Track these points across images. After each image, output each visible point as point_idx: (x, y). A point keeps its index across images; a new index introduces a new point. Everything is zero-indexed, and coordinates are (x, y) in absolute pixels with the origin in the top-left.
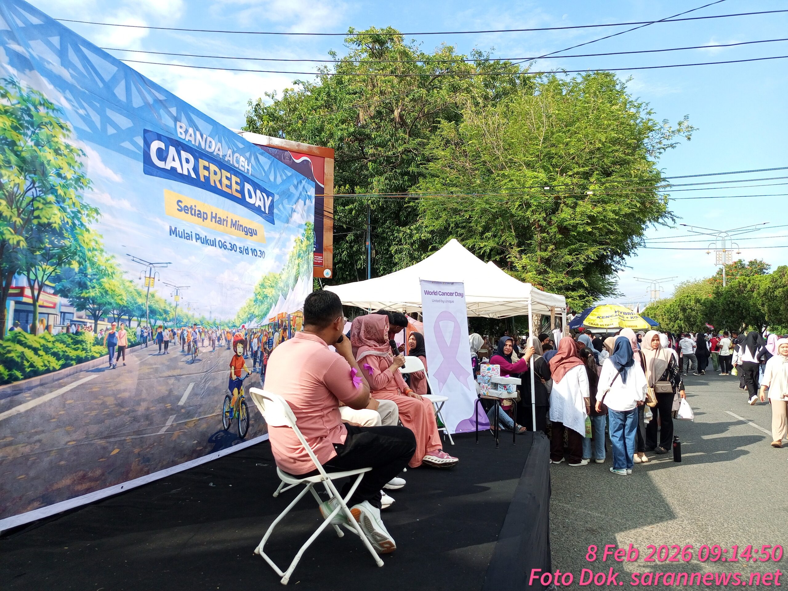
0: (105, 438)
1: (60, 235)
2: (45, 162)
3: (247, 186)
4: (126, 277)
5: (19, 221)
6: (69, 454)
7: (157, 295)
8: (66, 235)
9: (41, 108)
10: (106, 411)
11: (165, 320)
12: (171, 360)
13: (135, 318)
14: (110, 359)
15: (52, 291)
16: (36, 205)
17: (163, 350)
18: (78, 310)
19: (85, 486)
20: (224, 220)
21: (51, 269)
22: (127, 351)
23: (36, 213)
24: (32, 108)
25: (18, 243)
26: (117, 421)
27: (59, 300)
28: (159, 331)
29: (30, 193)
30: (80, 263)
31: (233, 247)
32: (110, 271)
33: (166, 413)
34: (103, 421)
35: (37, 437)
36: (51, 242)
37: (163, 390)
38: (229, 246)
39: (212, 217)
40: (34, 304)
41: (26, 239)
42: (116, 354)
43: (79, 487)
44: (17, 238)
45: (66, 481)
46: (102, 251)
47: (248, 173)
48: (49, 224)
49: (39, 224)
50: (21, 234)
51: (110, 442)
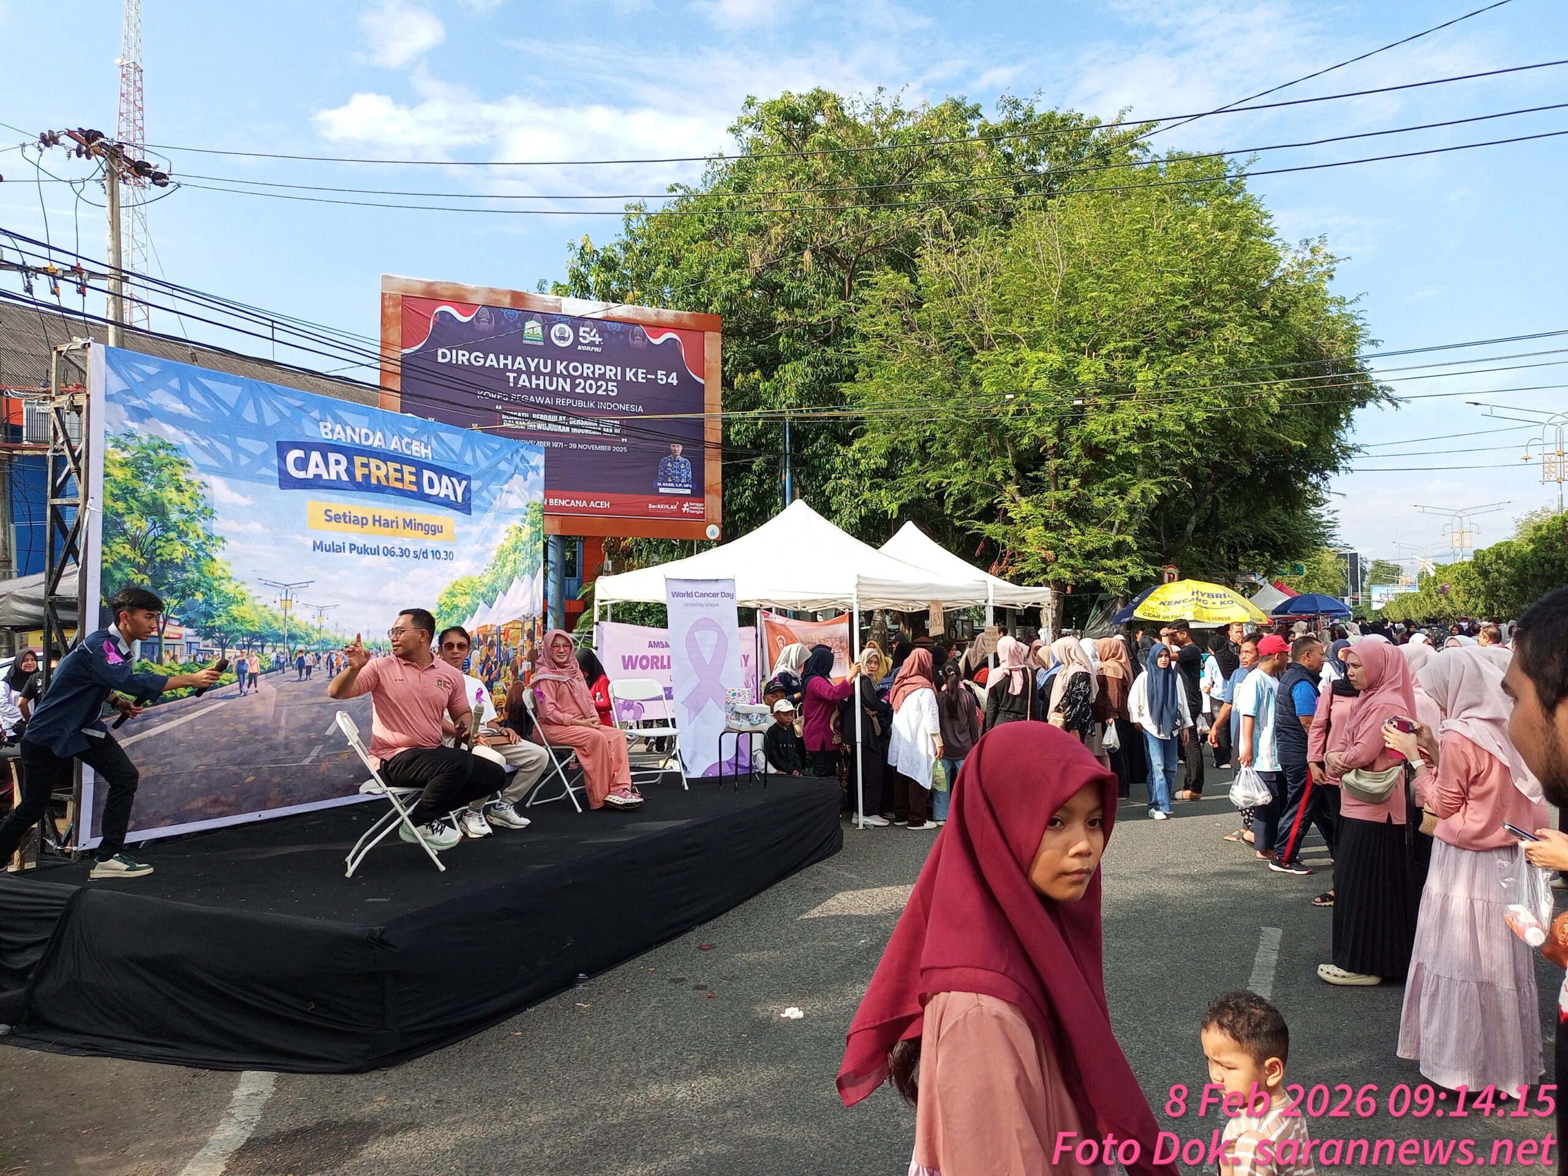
0: (238, 764)
1: (183, 569)
2: (166, 502)
3: (427, 474)
4: (258, 602)
5: (142, 561)
6: (200, 778)
7: (296, 619)
8: (189, 568)
9: (161, 451)
10: (238, 738)
11: (308, 643)
12: (316, 686)
13: (269, 644)
14: (241, 686)
15: (177, 623)
16: (158, 543)
17: (304, 676)
18: (204, 639)
19: (219, 809)
20: (392, 522)
21: (176, 602)
22: (259, 677)
23: (158, 552)
24: (152, 453)
25: (142, 581)
26: (251, 748)
27: (185, 631)
28: (300, 655)
29: (151, 533)
30: (204, 594)
31: (404, 553)
32: (239, 597)
33: (310, 744)
34: (235, 748)
35: (167, 760)
36: (174, 577)
37: (304, 717)
38: (398, 552)
39: (374, 521)
40: (159, 637)
41: (150, 577)
42: (247, 681)
43: (211, 810)
44: (141, 577)
45: (199, 803)
46: (230, 578)
47: (426, 458)
48: (171, 560)
49: (162, 561)
50: (145, 573)
51: (245, 770)
